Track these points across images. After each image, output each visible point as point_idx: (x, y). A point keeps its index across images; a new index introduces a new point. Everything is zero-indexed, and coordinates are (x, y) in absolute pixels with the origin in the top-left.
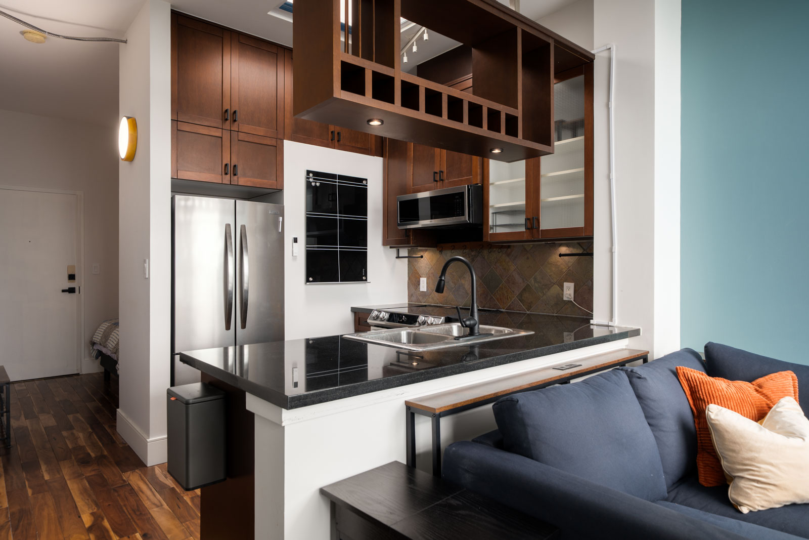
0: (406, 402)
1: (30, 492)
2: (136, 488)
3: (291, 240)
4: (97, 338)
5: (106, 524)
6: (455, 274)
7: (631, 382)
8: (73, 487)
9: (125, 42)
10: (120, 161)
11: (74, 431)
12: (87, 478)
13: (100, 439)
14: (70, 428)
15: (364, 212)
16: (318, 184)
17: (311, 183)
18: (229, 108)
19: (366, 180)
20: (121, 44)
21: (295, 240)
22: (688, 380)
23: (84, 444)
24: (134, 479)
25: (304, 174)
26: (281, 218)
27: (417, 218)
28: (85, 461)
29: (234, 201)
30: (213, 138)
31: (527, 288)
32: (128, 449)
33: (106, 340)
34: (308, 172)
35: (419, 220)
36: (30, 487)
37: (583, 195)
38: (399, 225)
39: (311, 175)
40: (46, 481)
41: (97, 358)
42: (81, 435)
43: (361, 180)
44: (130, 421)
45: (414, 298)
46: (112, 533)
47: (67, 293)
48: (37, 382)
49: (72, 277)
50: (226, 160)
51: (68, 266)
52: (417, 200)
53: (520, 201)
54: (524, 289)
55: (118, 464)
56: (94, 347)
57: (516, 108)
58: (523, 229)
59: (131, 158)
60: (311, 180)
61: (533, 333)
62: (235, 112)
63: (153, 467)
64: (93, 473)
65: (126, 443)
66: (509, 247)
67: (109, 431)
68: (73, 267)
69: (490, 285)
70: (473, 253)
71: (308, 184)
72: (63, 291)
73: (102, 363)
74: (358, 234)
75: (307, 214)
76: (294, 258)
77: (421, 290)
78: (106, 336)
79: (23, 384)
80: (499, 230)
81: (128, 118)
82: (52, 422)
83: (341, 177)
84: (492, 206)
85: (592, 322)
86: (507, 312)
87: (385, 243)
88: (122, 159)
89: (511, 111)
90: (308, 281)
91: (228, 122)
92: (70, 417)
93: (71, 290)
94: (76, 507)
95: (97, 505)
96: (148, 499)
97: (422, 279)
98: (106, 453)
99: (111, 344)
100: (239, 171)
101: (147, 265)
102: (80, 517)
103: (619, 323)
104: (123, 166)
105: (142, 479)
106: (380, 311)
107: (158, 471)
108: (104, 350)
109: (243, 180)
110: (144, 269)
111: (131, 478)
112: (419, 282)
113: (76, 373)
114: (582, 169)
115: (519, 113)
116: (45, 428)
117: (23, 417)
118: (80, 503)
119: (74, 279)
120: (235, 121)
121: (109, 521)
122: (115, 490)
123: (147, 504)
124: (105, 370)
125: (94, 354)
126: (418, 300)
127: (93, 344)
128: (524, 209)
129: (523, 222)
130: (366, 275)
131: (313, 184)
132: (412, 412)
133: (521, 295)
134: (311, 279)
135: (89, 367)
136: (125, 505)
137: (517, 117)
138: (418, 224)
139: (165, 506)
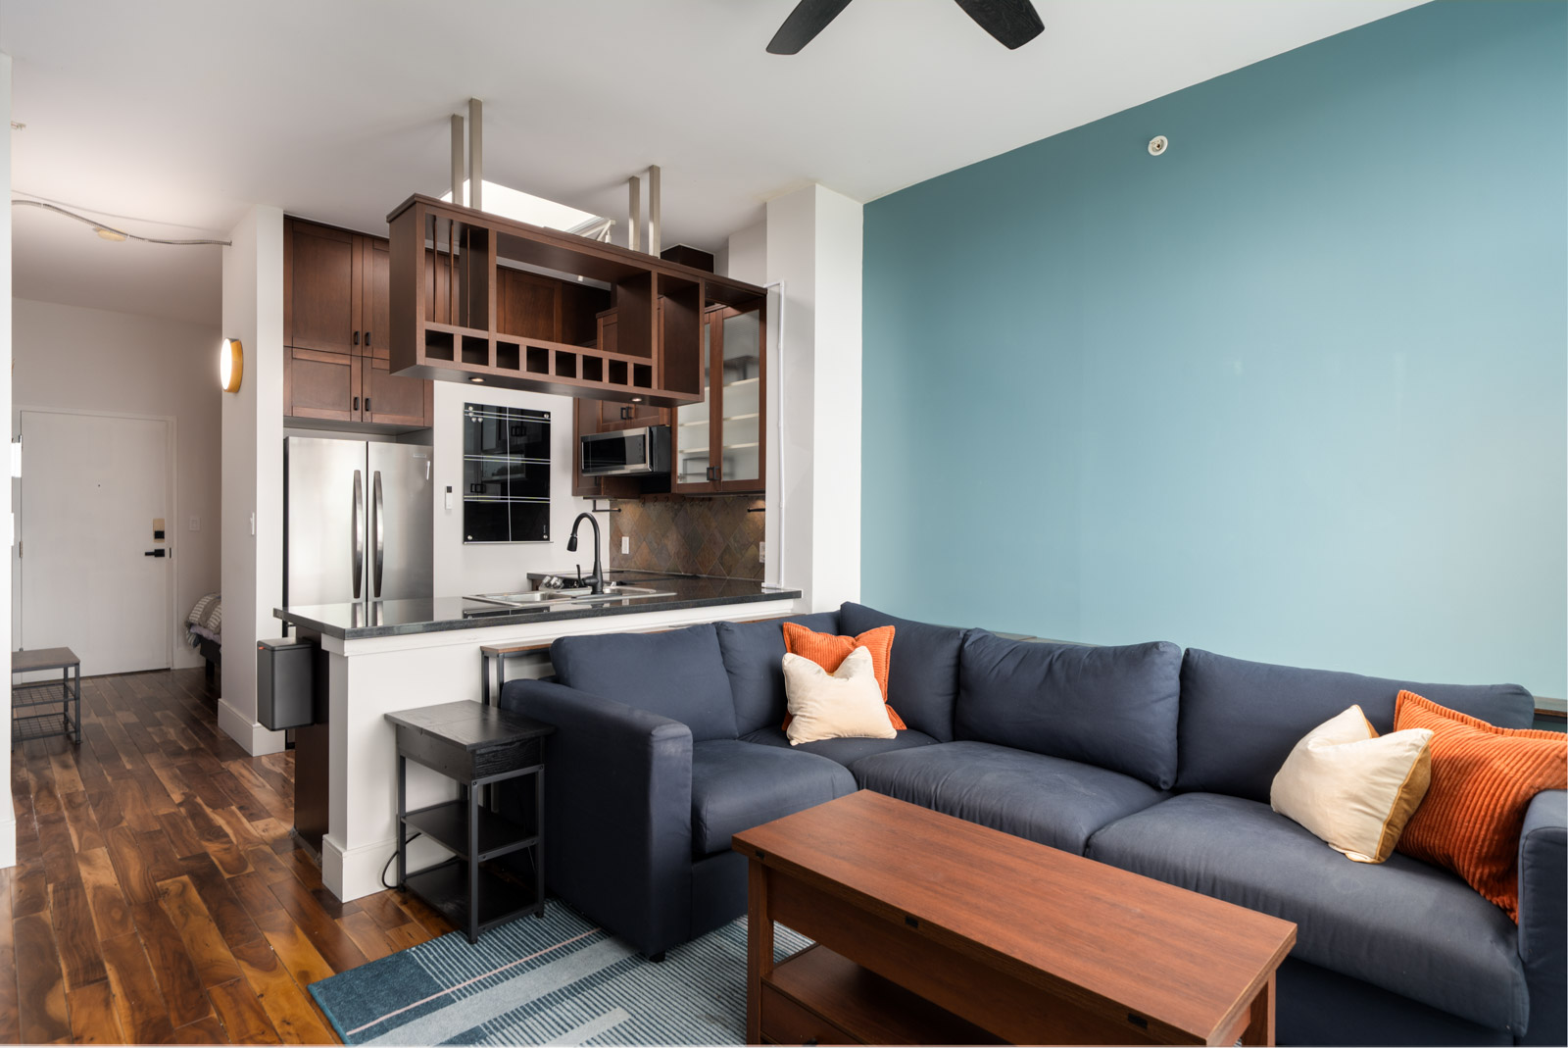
0: (481, 648)
1: (109, 779)
2: (236, 774)
3: (444, 489)
4: (195, 617)
5: (199, 800)
6: (657, 531)
7: (718, 634)
8: (162, 775)
9: (230, 244)
10: (224, 394)
11: (163, 728)
12: (177, 767)
13: (195, 733)
14: (159, 724)
15: (547, 455)
16: (480, 420)
17: (471, 418)
18: (359, 329)
19: (549, 413)
20: (224, 247)
21: (449, 490)
22: (790, 635)
23: (175, 738)
24: (235, 767)
25: (461, 408)
26: (429, 463)
27: (622, 460)
28: (178, 753)
29: (365, 443)
30: (339, 367)
31: (727, 549)
32: (233, 742)
33: (207, 619)
34: (467, 405)
35: (625, 464)
36: (109, 775)
37: (757, 444)
38: (584, 471)
39: (471, 408)
40: (128, 771)
41: (195, 645)
42: (172, 731)
43: (542, 414)
44: (234, 710)
45: (616, 563)
46: (205, 807)
47: (153, 557)
48: (110, 679)
49: (159, 535)
50: (356, 393)
51: (154, 521)
52: (622, 440)
53: (704, 447)
54: (725, 550)
55: (217, 755)
56: (192, 631)
57: (650, 357)
58: (704, 480)
59: (236, 388)
60: (471, 415)
61: (674, 594)
62: (367, 334)
63: (259, 757)
64: (185, 763)
65: (229, 737)
66: (710, 499)
67: (208, 726)
68: (161, 521)
69: (692, 546)
70: (676, 507)
71: (467, 420)
72: (147, 554)
73: (202, 653)
74: (537, 481)
75: (465, 457)
76: (448, 511)
77: (623, 552)
78: (207, 613)
79: (90, 681)
80: (690, 480)
81: (232, 341)
82: (132, 719)
83: (512, 411)
84: (681, 452)
85: (763, 585)
86: (709, 578)
87: (576, 493)
88: (225, 391)
89: (642, 361)
90: (465, 539)
91: (359, 347)
92: (158, 714)
93: (159, 553)
94: (165, 789)
95: (188, 787)
96: (249, 781)
97: (623, 538)
98: (202, 746)
99: (212, 623)
100: (373, 404)
101: (253, 520)
102: (169, 796)
103: (785, 586)
104: (226, 398)
105: (245, 767)
106: (552, 577)
107: (264, 761)
108: (205, 633)
109: (379, 419)
110: (250, 523)
111: (232, 766)
112: (621, 542)
113: (165, 667)
114: (757, 415)
115: (654, 362)
116: (124, 725)
117: (93, 714)
118: (169, 786)
119: (163, 537)
120: (367, 344)
121: (201, 798)
122: (211, 776)
123: (247, 785)
124: (207, 661)
125: (192, 639)
126: (620, 566)
127: (190, 625)
128: (708, 455)
129: (705, 471)
130: (548, 534)
131: (474, 420)
132: (486, 656)
133: (721, 557)
134: (470, 538)
135: (186, 659)
136: (222, 787)
137: (650, 367)
138: (623, 469)
139: (268, 786)
